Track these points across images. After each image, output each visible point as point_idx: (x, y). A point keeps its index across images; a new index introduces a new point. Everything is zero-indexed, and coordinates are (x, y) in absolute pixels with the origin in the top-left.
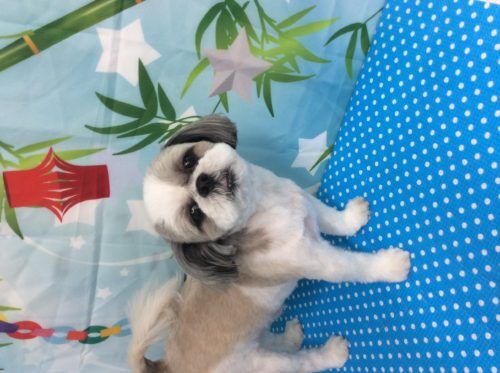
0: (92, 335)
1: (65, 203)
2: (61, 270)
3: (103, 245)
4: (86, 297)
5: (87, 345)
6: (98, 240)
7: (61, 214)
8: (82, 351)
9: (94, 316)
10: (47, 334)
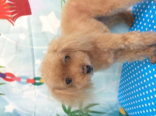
0: (37, 81)
1: (14, 17)
2: (18, 49)
3: (33, 38)
4: (31, 63)
5: (36, 86)
6: (31, 36)
7: (13, 22)
8: (35, 88)
9: (36, 72)
10: (19, 79)
